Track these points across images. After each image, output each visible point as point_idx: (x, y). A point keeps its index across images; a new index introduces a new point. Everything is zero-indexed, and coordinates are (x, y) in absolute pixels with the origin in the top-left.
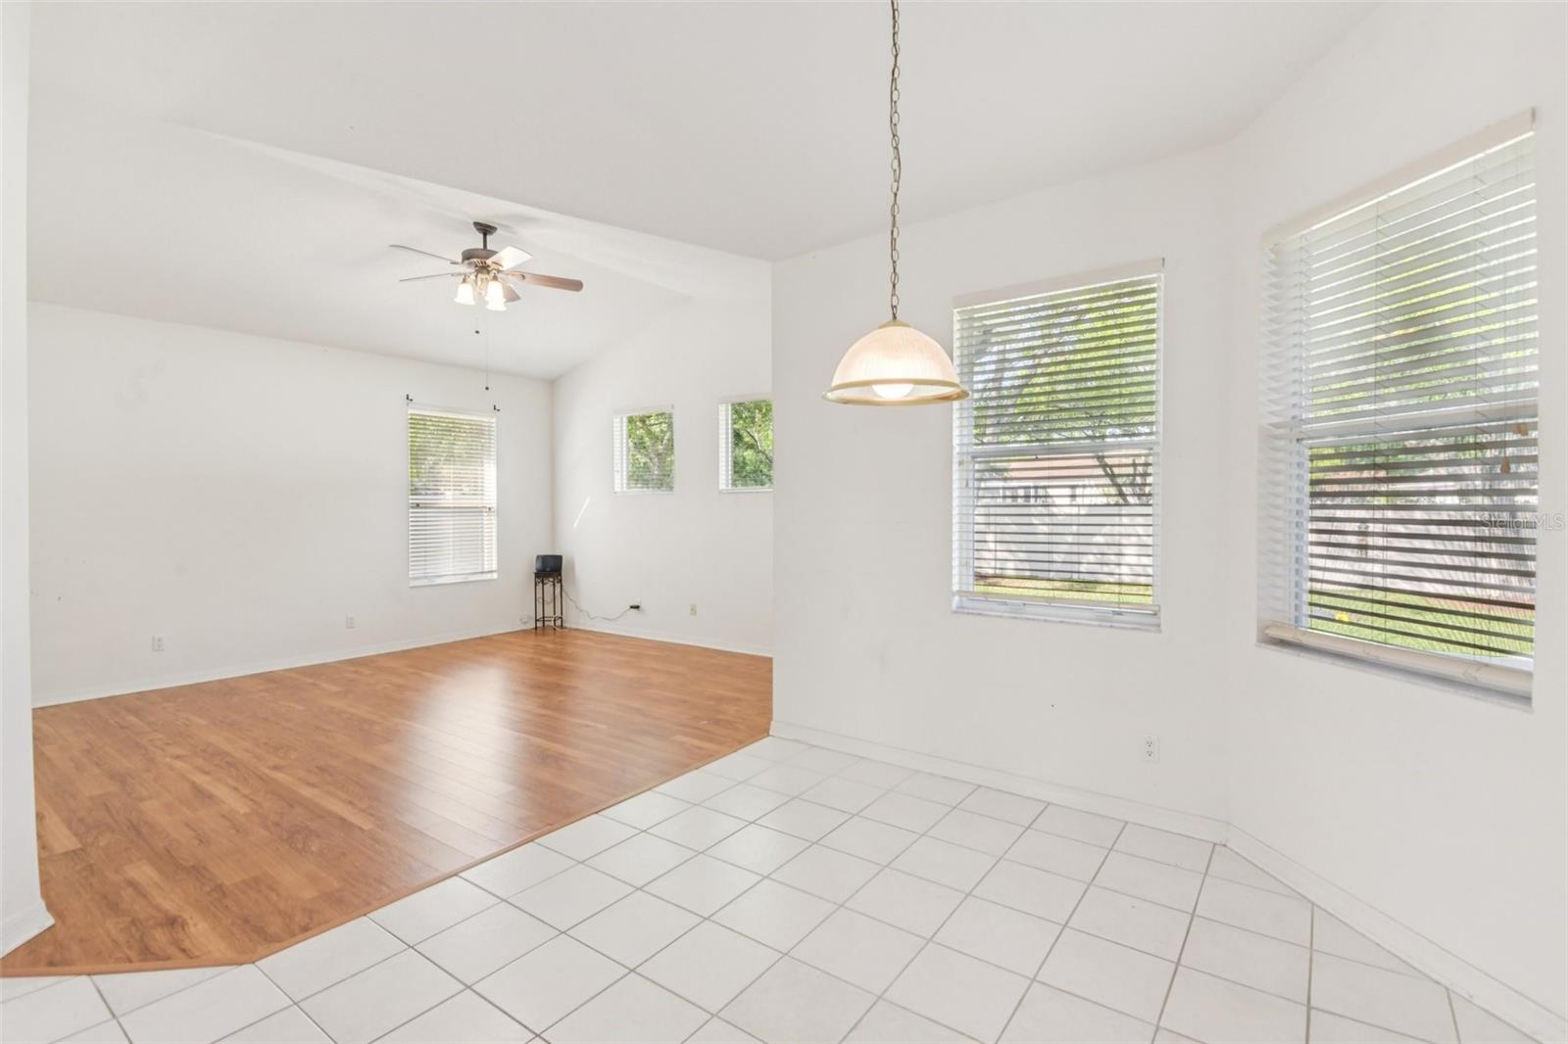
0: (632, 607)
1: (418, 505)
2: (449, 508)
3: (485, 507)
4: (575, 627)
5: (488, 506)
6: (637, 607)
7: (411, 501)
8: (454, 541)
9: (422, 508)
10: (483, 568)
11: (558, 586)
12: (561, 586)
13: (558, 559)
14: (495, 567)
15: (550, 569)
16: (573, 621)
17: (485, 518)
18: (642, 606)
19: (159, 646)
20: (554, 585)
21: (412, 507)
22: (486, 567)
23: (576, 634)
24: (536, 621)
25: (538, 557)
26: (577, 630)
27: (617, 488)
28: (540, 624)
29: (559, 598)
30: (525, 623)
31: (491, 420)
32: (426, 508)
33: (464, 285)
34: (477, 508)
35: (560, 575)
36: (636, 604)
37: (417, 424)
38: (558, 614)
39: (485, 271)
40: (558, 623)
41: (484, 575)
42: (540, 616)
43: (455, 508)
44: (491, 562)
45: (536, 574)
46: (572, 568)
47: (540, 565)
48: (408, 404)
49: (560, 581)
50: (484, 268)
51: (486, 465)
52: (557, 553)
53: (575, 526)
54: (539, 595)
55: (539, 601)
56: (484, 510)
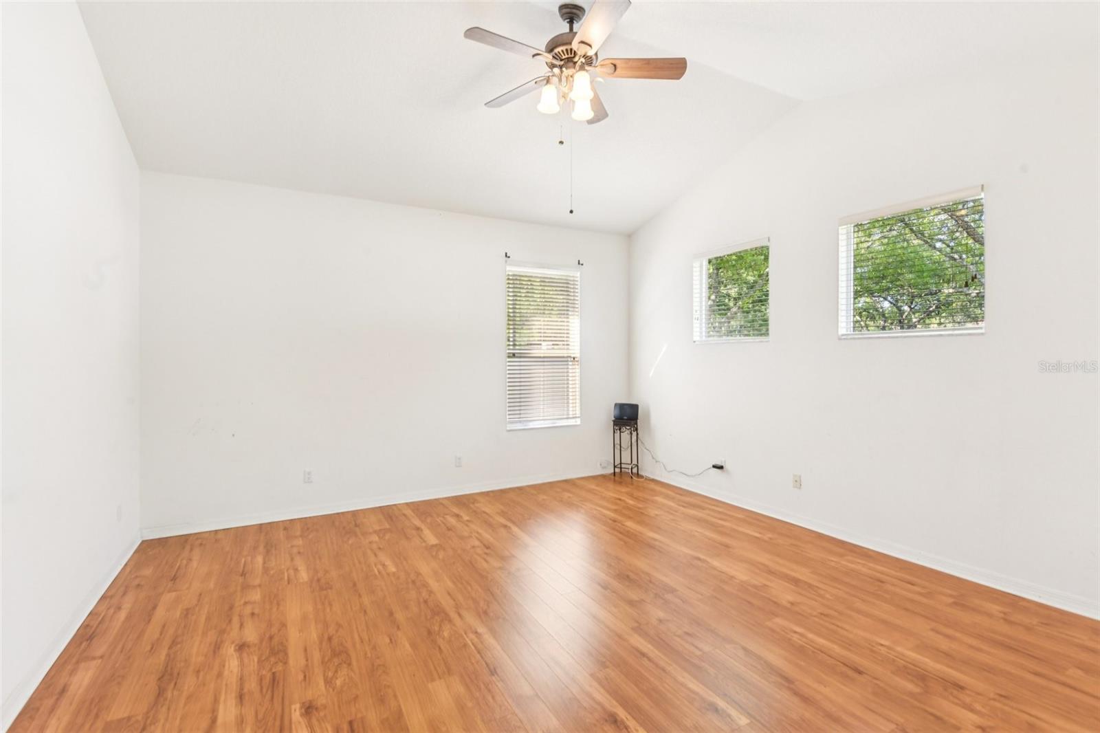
0: (714, 467)
1: (514, 355)
2: (540, 357)
3: (570, 357)
4: (652, 477)
5: (573, 356)
6: (721, 468)
7: (508, 351)
8: (544, 389)
9: (517, 357)
10: (568, 415)
11: (634, 434)
12: (637, 434)
13: (635, 408)
14: (578, 413)
15: (627, 417)
16: (648, 470)
17: (570, 367)
18: (727, 466)
19: (309, 478)
20: (631, 433)
21: (509, 357)
22: (571, 413)
23: (652, 486)
24: (615, 467)
25: (616, 405)
26: (653, 480)
27: (696, 338)
28: (617, 470)
29: (636, 445)
30: (604, 468)
31: (576, 274)
32: (520, 357)
33: (548, 86)
34: (563, 357)
35: (636, 424)
36: (719, 464)
37: (515, 282)
38: (635, 462)
39: (571, 64)
40: (635, 470)
41: (569, 420)
42: (617, 462)
43: (544, 357)
44: (575, 408)
45: (614, 421)
46: (648, 416)
47: (617, 412)
48: (506, 261)
49: (637, 430)
50: (569, 60)
51: (571, 317)
52: (633, 402)
53: (651, 375)
54: (617, 441)
55: (617, 447)
56: (569, 359)
